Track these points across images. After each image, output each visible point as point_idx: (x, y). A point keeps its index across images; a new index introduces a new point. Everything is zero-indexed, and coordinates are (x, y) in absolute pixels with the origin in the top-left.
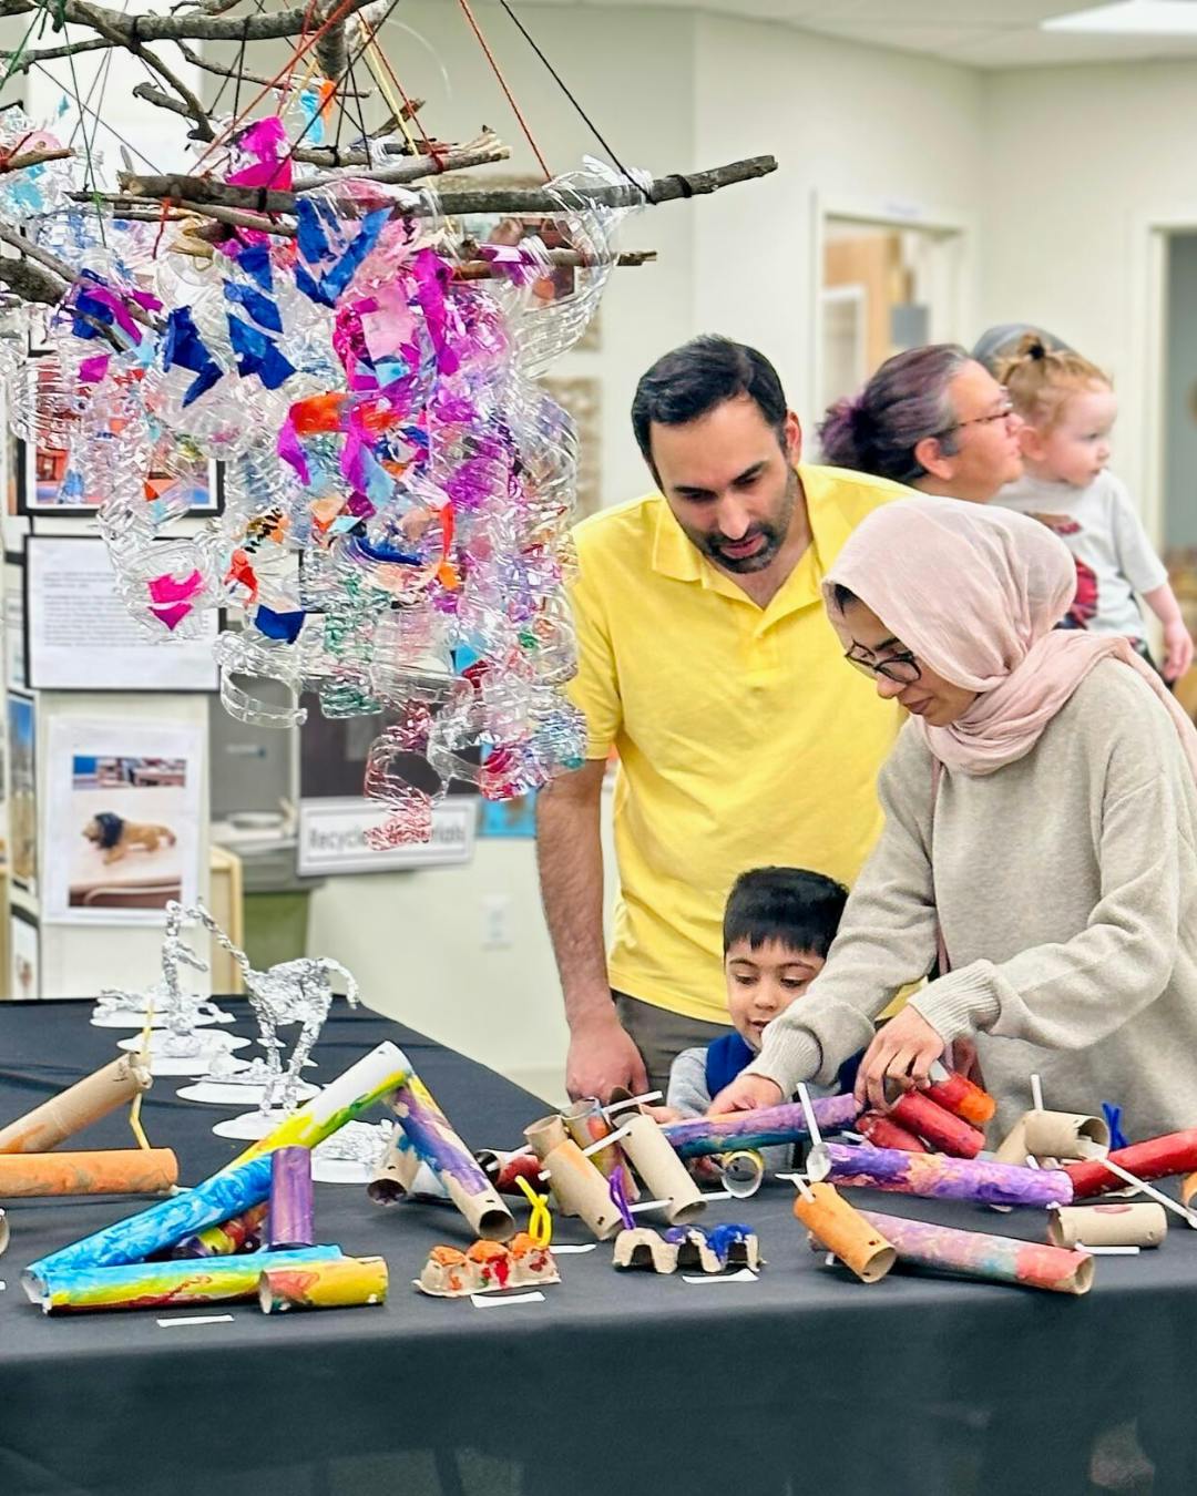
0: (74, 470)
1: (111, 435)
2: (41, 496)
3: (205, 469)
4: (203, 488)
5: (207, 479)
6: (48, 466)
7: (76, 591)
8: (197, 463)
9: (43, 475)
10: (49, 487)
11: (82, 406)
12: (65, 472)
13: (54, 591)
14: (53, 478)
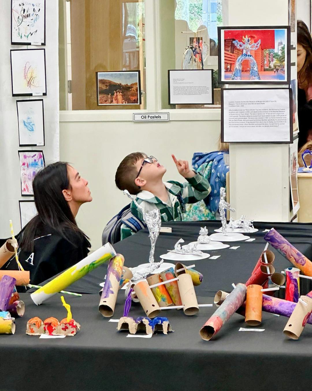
0: (238, 68)
1: (250, 56)
2: (226, 77)
3: (284, 67)
4: (283, 74)
5: (284, 71)
6: (229, 67)
7: (240, 108)
8: (280, 65)
9: (227, 70)
10: (229, 74)
11: (241, 46)
12: (235, 69)
13: (232, 108)
14: (230, 71)
